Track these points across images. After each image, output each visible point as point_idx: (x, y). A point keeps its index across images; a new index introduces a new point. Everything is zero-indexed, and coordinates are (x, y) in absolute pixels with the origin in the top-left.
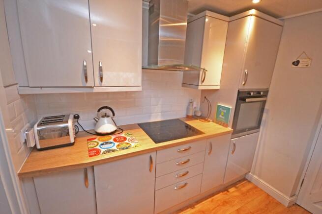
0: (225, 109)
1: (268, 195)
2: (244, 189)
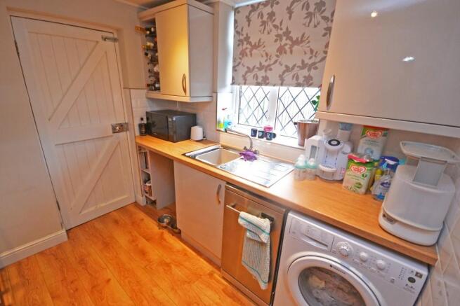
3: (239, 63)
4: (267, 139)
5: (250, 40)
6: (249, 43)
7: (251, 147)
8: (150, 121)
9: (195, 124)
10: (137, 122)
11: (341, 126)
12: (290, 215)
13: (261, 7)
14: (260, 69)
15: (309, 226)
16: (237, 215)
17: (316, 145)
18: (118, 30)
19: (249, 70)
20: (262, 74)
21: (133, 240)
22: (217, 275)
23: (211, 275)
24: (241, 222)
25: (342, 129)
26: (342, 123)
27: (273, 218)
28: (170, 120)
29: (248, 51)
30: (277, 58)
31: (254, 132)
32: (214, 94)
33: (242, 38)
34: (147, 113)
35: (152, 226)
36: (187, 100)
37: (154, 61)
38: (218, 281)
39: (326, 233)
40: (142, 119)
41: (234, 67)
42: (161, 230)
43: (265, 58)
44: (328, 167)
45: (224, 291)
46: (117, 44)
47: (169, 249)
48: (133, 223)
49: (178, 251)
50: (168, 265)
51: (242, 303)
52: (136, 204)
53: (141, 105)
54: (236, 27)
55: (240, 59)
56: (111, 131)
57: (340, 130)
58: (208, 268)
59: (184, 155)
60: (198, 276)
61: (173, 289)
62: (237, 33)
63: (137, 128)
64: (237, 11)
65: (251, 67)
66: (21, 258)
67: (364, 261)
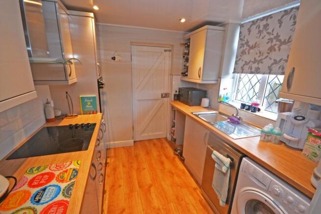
0: (91, 99)
1: (123, 147)
2: (112, 154)
3: (240, 59)
4: (252, 111)
5: (249, 43)
6: (249, 46)
7: (237, 115)
8: (180, 94)
9: (205, 97)
10: (174, 93)
11: (310, 107)
12: (244, 159)
13: (259, 21)
14: (254, 63)
15: (255, 169)
16: (212, 152)
17: (285, 118)
18: (172, 46)
19: (246, 63)
20: (255, 66)
21: (160, 156)
22: (198, 191)
23: (195, 189)
24: (213, 156)
25: (311, 109)
26: (311, 104)
27: (233, 159)
28: (190, 93)
29: (247, 51)
30: (267, 55)
31: (243, 106)
32: (219, 79)
33: (244, 42)
34: (179, 88)
35: (171, 152)
36: (199, 81)
37: (187, 60)
38: (198, 194)
39: (267, 177)
40: (176, 92)
41: (236, 62)
42: (175, 156)
43: (259, 55)
44: (293, 137)
45: (201, 201)
46: (171, 53)
47: (176, 167)
48: (162, 147)
49: (180, 170)
50: (173, 174)
51: (208, 213)
52: (166, 139)
53: (177, 84)
54: (240, 36)
55: (241, 56)
56: (160, 96)
57: (309, 110)
58: (194, 185)
59: (192, 113)
60: (187, 186)
61: (171, 186)
62: (240, 39)
63: (173, 96)
64: (242, 26)
65: (248, 61)
66: (116, 147)
67: (290, 203)
